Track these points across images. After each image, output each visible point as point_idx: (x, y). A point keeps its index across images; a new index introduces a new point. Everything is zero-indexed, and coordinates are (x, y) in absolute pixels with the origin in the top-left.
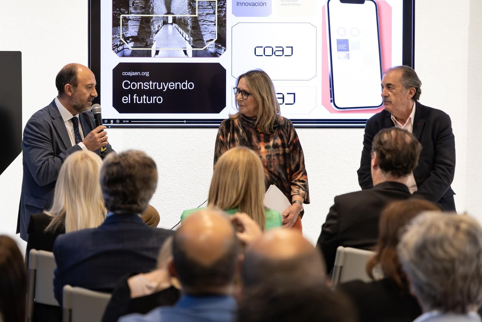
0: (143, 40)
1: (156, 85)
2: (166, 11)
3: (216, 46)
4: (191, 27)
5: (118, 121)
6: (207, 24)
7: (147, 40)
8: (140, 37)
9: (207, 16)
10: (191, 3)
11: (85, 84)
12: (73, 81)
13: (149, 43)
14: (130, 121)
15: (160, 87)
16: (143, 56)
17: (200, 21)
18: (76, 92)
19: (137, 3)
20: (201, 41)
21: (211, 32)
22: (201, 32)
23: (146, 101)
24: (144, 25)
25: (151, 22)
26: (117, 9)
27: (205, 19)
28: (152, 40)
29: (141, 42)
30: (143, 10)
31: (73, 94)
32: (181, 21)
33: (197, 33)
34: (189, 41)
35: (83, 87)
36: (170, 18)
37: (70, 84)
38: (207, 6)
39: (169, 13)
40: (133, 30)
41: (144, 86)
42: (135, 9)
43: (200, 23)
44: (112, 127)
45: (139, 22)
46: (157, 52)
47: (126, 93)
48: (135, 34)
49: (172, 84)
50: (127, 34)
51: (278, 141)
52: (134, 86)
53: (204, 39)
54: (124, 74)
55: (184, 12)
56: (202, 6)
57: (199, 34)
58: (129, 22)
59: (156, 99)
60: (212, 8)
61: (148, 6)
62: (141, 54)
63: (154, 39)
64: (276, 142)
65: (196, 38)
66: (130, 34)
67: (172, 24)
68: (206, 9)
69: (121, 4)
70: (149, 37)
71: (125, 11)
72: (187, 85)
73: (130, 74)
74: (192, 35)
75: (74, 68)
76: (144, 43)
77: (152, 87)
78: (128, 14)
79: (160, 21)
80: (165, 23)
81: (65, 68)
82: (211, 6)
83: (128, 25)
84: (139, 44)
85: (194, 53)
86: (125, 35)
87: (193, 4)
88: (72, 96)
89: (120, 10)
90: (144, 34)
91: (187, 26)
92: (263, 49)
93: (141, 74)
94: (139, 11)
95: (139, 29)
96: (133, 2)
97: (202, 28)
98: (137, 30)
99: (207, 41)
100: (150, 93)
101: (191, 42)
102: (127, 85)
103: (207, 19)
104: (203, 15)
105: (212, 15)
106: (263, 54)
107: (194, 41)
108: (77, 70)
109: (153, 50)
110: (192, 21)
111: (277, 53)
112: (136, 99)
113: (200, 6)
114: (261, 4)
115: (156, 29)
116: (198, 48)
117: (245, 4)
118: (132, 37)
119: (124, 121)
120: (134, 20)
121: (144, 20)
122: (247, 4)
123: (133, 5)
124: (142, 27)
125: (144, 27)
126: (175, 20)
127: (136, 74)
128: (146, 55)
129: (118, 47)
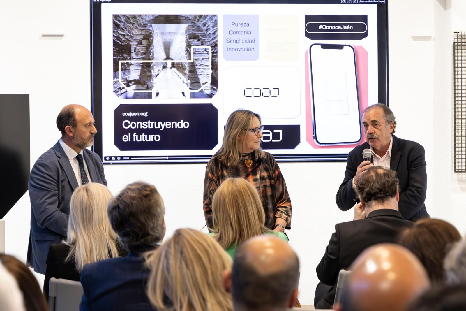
0: (144, 83)
1: (154, 124)
2: (165, 57)
3: (212, 88)
4: (188, 71)
5: (119, 158)
6: (203, 68)
7: (148, 83)
8: (142, 80)
9: (203, 61)
10: (189, 49)
11: (84, 124)
12: (71, 122)
13: (150, 86)
14: (130, 158)
15: (157, 126)
16: (145, 98)
17: (196, 65)
18: (76, 132)
19: (139, 49)
20: (197, 84)
21: (207, 75)
22: (198, 75)
23: (145, 139)
24: (145, 70)
25: (152, 67)
26: (121, 55)
27: (201, 64)
28: (153, 83)
29: (143, 85)
30: (144, 55)
31: (73, 134)
32: (179, 66)
33: (194, 77)
34: (187, 84)
35: (82, 127)
36: (169, 63)
37: (69, 126)
38: (203, 51)
39: (168, 58)
40: (135, 74)
41: (143, 125)
42: (137, 54)
43: (197, 67)
44: (114, 164)
45: (141, 66)
46: (157, 94)
47: (126, 132)
48: (137, 78)
49: (168, 124)
50: (129, 78)
51: (264, 174)
52: (133, 125)
53: (200, 82)
54: (124, 114)
55: (182, 57)
56: (198, 52)
57: (196, 77)
58: (131, 66)
59: (154, 137)
60: (208, 53)
61: (149, 51)
62: (142, 95)
63: (154, 82)
64: (262, 175)
65: (193, 81)
66: (132, 77)
67: (171, 68)
68: (202, 55)
69: (123, 50)
70: (150, 80)
71: (127, 57)
72: (183, 124)
73: (131, 114)
74: (190, 78)
75: (72, 110)
76: (146, 86)
77: (151, 126)
78: (130, 59)
79: (159, 66)
80: (165, 67)
81: (63, 110)
82: (207, 51)
83: (130, 69)
84: (140, 87)
85: (192, 94)
86: (128, 79)
87: (190, 50)
88: (73, 136)
89: (122, 56)
90: (145, 78)
91: (185, 70)
92: (252, 90)
93: (140, 114)
94: (140, 57)
95: (141, 73)
96: (134, 48)
97: (199, 71)
98: (139, 74)
99: (203, 84)
100: (148, 132)
101: (189, 84)
102: (127, 125)
103: (203, 64)
104: (199, 60)
105: (207, 60)
106: (252, 95)
107: (192, 84)
108: (74, 112)
109: (154, 92)
110: (189, 65)
111: (265, 94)
112: (136, 137)
113: (197, 51)
114: (250, 50)
115: (156, 73)
116: (195, 90)
117: (235, 50)
118: (134, 80)
119: (124, 158)
120: (136, 64)
121: (145, 65)
122: (236, 50)
123: (135, 51)
124: (143, 71)
125: (145, 71)
126: (173, 65)
127: (136, 114)
128: (147, 97)
129: (121, 90)
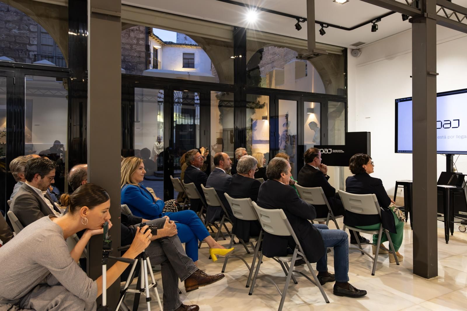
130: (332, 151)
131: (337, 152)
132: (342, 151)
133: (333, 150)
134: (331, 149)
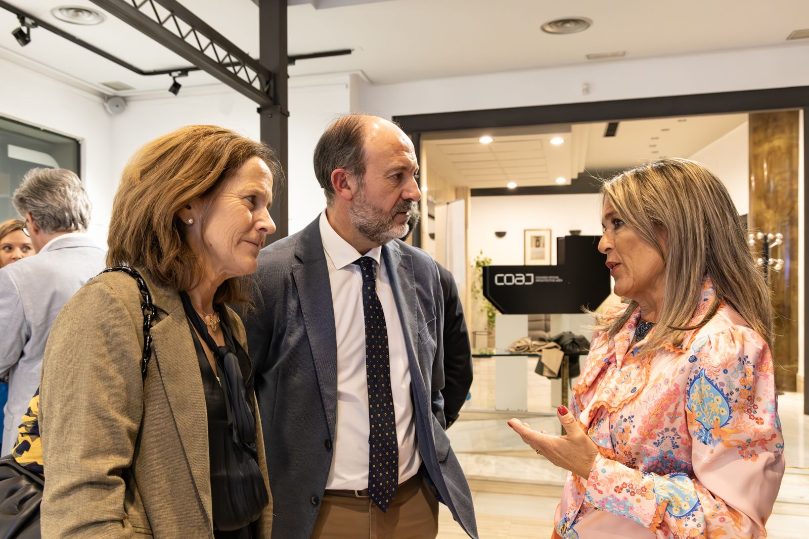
130: (535, 279)
131: (547, 281)
132: (557, 279)
133: (537, 277)
134: (532, 275)
